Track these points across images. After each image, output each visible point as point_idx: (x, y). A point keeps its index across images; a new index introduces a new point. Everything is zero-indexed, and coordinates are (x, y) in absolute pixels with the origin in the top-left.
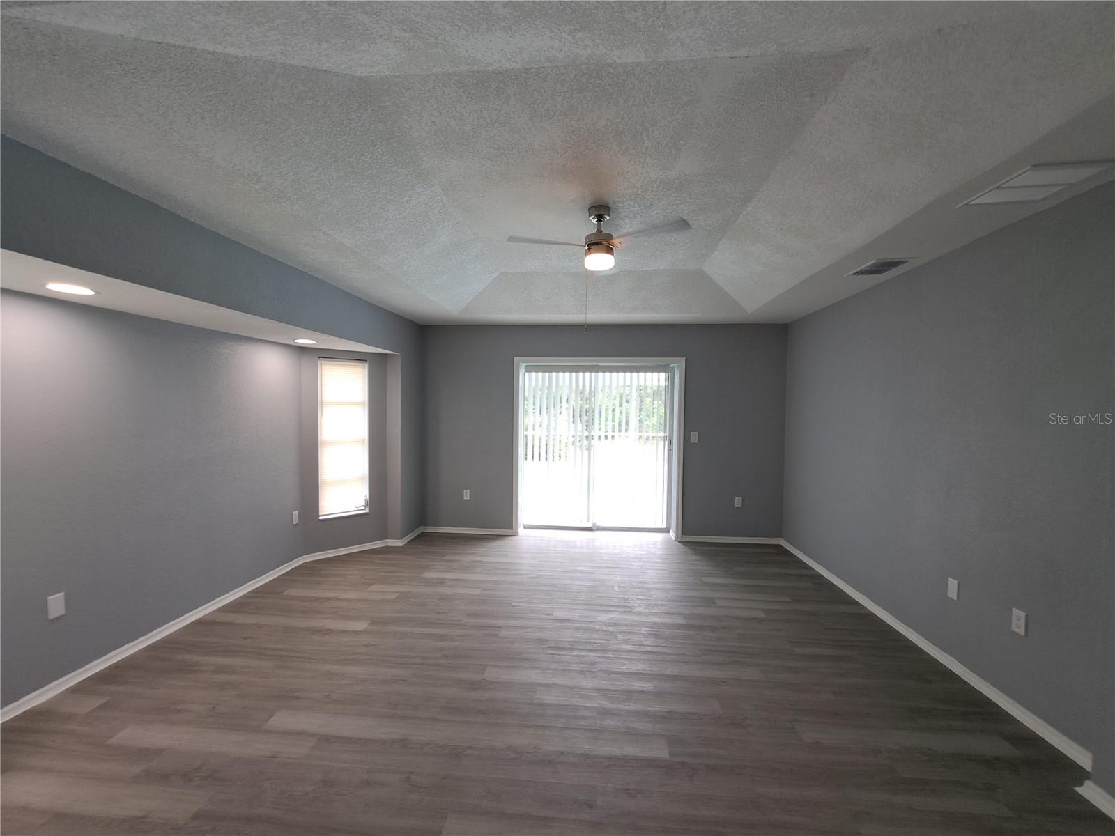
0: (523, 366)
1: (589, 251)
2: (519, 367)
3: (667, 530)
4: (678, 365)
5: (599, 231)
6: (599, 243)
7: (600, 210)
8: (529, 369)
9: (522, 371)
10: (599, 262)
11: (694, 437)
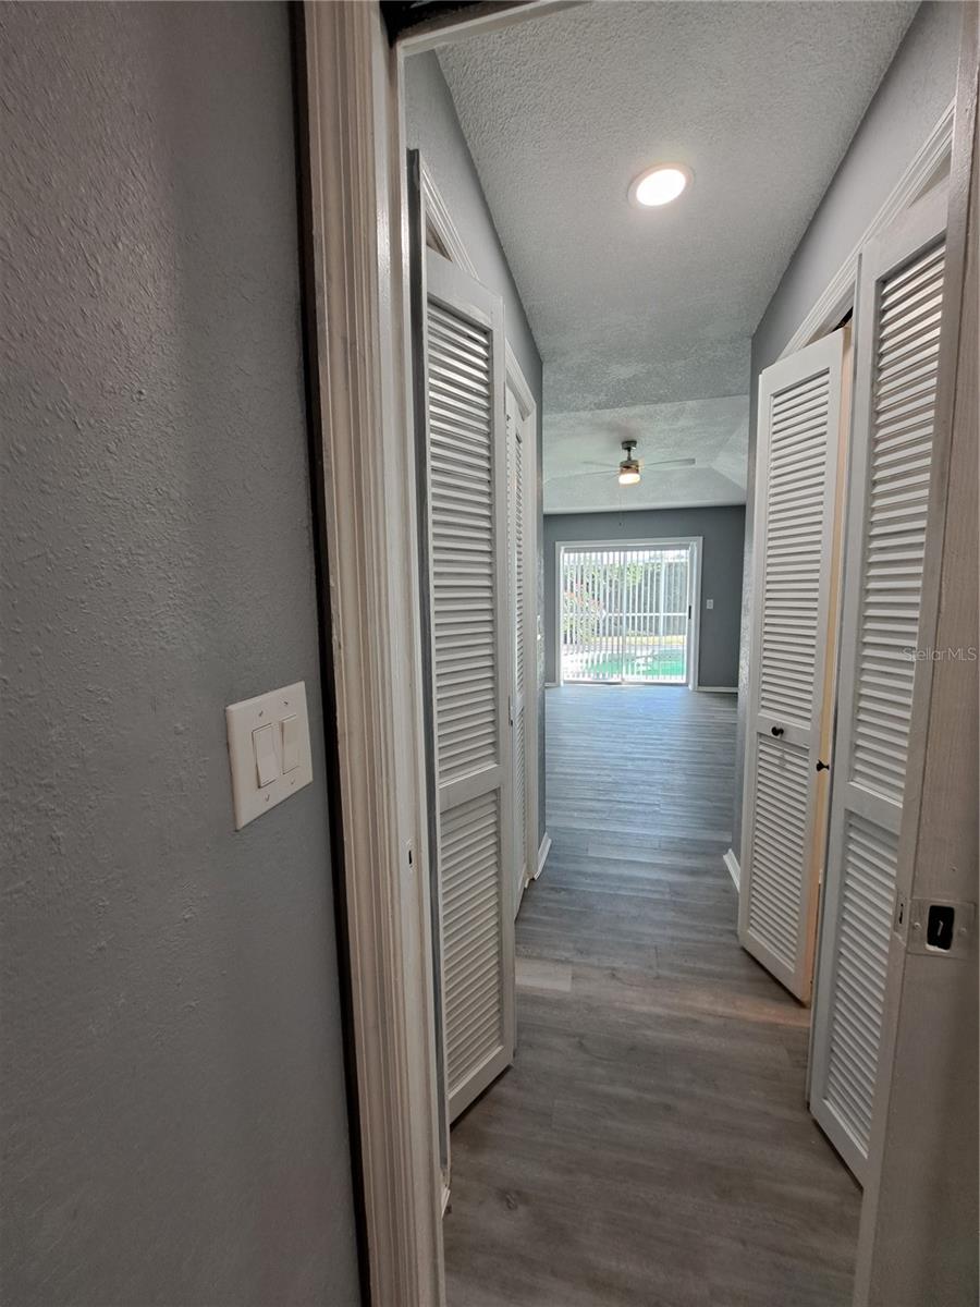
0: (563, 548)
1: (622, 472)
2: (560, 550)
3: (686, 685)
4: (696, 544)
5: (629, 459)
6: (628, 466)
7: (629, 445)
8: (566, 551)
9: (562, 551)
10: (629, 478)
11: (710, 604)
